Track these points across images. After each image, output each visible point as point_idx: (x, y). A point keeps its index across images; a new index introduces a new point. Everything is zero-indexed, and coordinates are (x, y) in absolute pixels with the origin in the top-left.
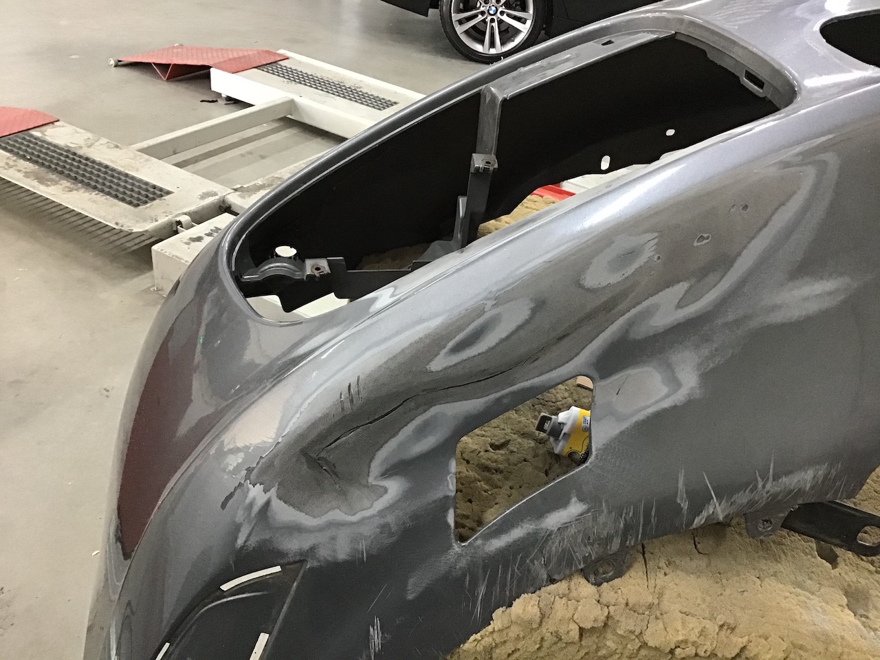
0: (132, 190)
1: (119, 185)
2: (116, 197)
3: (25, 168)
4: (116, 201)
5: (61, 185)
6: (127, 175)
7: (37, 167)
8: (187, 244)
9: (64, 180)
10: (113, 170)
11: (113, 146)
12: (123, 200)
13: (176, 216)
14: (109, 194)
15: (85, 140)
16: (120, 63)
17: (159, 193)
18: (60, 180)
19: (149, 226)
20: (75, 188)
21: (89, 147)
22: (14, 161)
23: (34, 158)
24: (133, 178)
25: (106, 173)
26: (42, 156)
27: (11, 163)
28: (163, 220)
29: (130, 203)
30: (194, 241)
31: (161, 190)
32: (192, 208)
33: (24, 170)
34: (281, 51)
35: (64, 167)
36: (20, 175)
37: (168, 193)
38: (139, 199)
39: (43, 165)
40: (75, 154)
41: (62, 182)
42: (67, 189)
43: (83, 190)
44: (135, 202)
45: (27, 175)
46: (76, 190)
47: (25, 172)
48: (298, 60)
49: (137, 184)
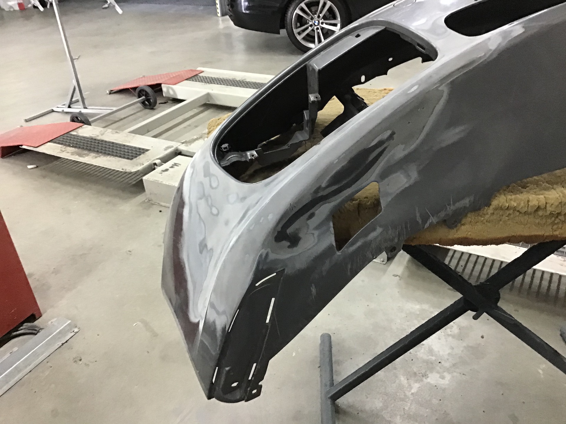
0: (128, 152)
1: (120, 151)
2: (120, 157)
3: (71, 151)
4: (120, 159)
5: (91, 155)
6: (124, 145)
7: (77, 149)
8: (161, 173)
9: (91, 153)
10: (117, 144)
11: (114, 132)
12: (124, 158)
13: (153, 161)
14: (116, 156)
15: (100, 132)
16: (112, 92)
17: (143, 151)
18: (90, 153)
19: (140, 168)
20: (98, 156)
21: (102, 135)
22: (65, 148)
23: (74, 145)
24: (128, 146)
25: (113, 146)
26: (78, 143)
27: (64, 150)
28: (146, 164)
29: (128, 158)
30: (164, 172)
31: (143, 149)
32: (161, 155)
33: (70, 152)
34: (199, 69)
35: (91, 147)
36: (69, 154)
37: (147, 150)
38: (132, 156)
39: (80, 148)
40: (95, 140)
41: (91, 154)
42: (94, 157)
43: (102, 156)
44: (131, 157)
45: (73, 154)
46: (99, 157)
47: (71, 153)
48: (209, 72)
49: (130, 149)
